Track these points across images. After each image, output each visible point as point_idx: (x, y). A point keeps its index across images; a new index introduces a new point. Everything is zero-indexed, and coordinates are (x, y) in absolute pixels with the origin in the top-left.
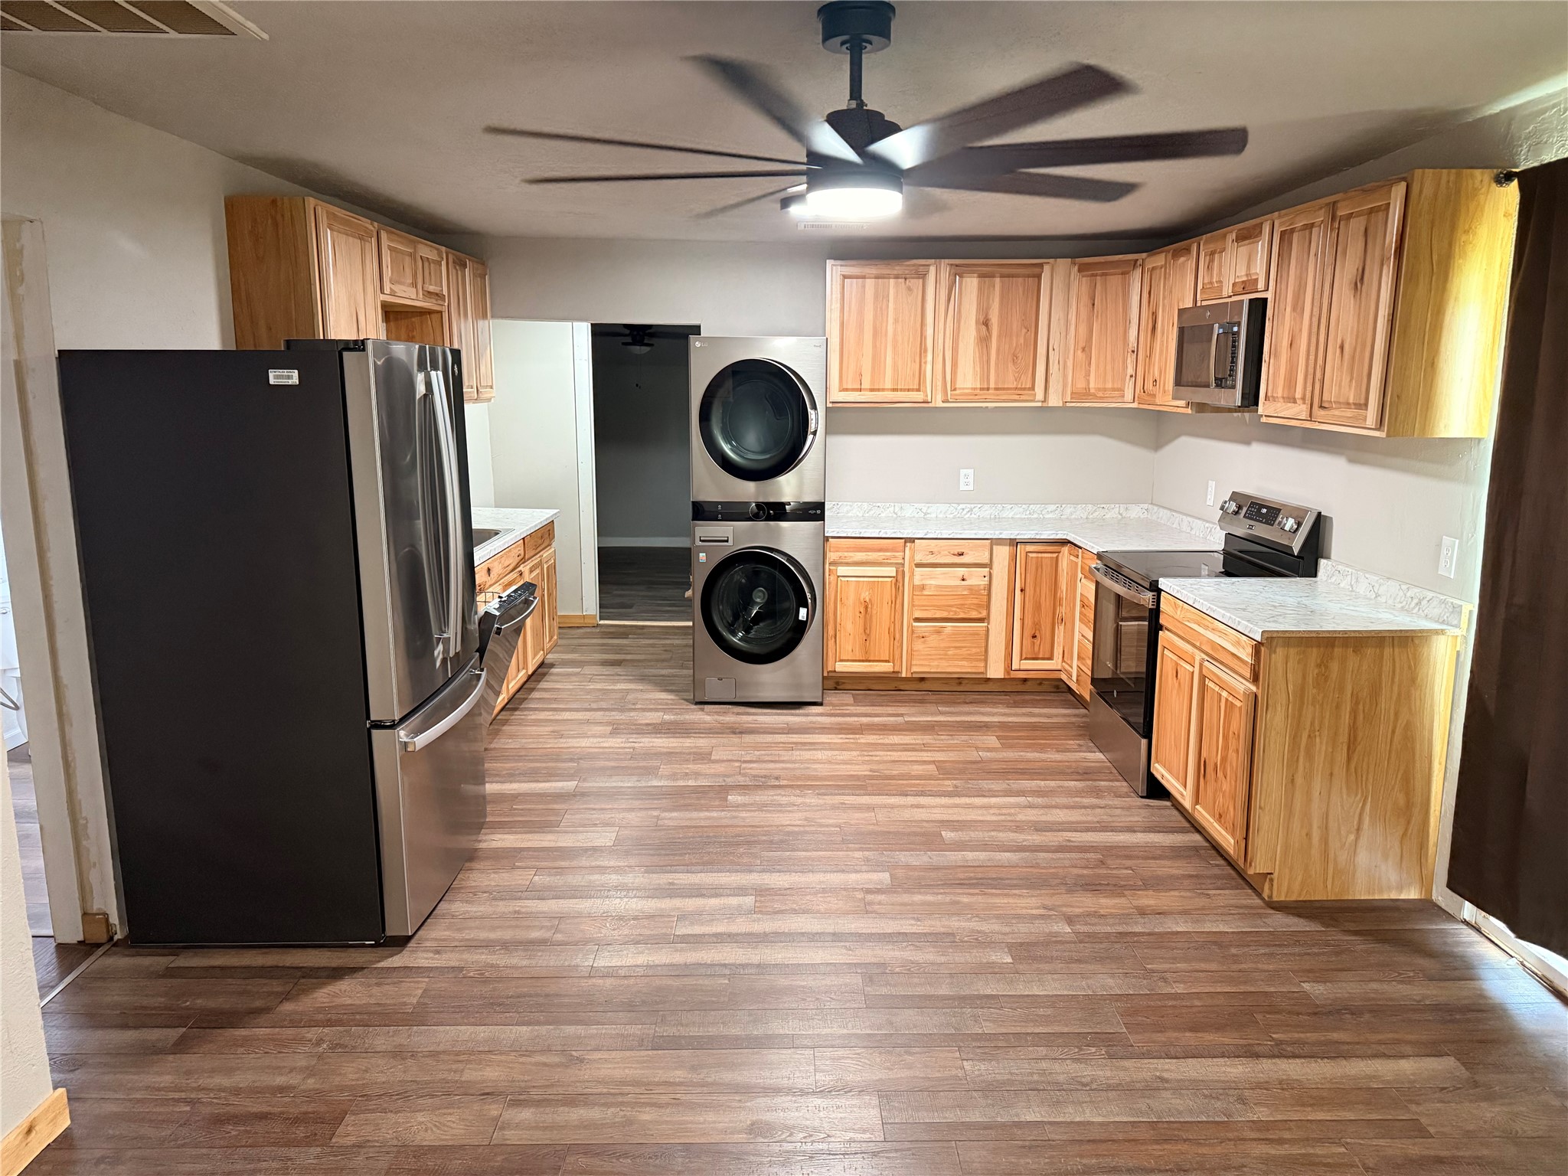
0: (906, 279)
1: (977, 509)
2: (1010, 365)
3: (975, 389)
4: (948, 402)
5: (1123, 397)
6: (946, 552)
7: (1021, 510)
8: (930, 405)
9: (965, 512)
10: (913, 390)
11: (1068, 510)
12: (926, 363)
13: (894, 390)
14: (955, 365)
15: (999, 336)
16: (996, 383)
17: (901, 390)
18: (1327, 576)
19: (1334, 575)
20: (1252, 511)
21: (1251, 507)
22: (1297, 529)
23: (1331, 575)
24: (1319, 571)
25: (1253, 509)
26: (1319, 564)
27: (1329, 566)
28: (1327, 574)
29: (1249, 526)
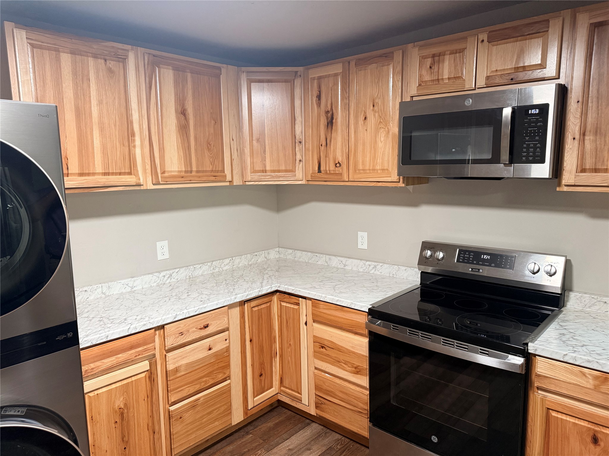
0: (106, 60)
1: (175, 274)
2: (206, 152)
3: (180, 172)
4: (159, 184)
5: (295, 176)
6: (194, 329)
7: (207, 267)
8: (142, 188)
9: (166, 278)
10: (125, 174)
11: (237, 260)
12: (134, 147)
13: (105, 174)
14: (162, 150)
15: (195, 126)
16: (197, 166)
17: (113, 174)
18: (583, 305)
19: (596, 305)
20: (466, 257)
21: (462, 254)
22: (555, 273)
23: (590, 305)
24: (567, 301)
25: (466, 256)
26: (567, 296)
27: (585, 298)
28: (582, 304)
29: (472, 269)
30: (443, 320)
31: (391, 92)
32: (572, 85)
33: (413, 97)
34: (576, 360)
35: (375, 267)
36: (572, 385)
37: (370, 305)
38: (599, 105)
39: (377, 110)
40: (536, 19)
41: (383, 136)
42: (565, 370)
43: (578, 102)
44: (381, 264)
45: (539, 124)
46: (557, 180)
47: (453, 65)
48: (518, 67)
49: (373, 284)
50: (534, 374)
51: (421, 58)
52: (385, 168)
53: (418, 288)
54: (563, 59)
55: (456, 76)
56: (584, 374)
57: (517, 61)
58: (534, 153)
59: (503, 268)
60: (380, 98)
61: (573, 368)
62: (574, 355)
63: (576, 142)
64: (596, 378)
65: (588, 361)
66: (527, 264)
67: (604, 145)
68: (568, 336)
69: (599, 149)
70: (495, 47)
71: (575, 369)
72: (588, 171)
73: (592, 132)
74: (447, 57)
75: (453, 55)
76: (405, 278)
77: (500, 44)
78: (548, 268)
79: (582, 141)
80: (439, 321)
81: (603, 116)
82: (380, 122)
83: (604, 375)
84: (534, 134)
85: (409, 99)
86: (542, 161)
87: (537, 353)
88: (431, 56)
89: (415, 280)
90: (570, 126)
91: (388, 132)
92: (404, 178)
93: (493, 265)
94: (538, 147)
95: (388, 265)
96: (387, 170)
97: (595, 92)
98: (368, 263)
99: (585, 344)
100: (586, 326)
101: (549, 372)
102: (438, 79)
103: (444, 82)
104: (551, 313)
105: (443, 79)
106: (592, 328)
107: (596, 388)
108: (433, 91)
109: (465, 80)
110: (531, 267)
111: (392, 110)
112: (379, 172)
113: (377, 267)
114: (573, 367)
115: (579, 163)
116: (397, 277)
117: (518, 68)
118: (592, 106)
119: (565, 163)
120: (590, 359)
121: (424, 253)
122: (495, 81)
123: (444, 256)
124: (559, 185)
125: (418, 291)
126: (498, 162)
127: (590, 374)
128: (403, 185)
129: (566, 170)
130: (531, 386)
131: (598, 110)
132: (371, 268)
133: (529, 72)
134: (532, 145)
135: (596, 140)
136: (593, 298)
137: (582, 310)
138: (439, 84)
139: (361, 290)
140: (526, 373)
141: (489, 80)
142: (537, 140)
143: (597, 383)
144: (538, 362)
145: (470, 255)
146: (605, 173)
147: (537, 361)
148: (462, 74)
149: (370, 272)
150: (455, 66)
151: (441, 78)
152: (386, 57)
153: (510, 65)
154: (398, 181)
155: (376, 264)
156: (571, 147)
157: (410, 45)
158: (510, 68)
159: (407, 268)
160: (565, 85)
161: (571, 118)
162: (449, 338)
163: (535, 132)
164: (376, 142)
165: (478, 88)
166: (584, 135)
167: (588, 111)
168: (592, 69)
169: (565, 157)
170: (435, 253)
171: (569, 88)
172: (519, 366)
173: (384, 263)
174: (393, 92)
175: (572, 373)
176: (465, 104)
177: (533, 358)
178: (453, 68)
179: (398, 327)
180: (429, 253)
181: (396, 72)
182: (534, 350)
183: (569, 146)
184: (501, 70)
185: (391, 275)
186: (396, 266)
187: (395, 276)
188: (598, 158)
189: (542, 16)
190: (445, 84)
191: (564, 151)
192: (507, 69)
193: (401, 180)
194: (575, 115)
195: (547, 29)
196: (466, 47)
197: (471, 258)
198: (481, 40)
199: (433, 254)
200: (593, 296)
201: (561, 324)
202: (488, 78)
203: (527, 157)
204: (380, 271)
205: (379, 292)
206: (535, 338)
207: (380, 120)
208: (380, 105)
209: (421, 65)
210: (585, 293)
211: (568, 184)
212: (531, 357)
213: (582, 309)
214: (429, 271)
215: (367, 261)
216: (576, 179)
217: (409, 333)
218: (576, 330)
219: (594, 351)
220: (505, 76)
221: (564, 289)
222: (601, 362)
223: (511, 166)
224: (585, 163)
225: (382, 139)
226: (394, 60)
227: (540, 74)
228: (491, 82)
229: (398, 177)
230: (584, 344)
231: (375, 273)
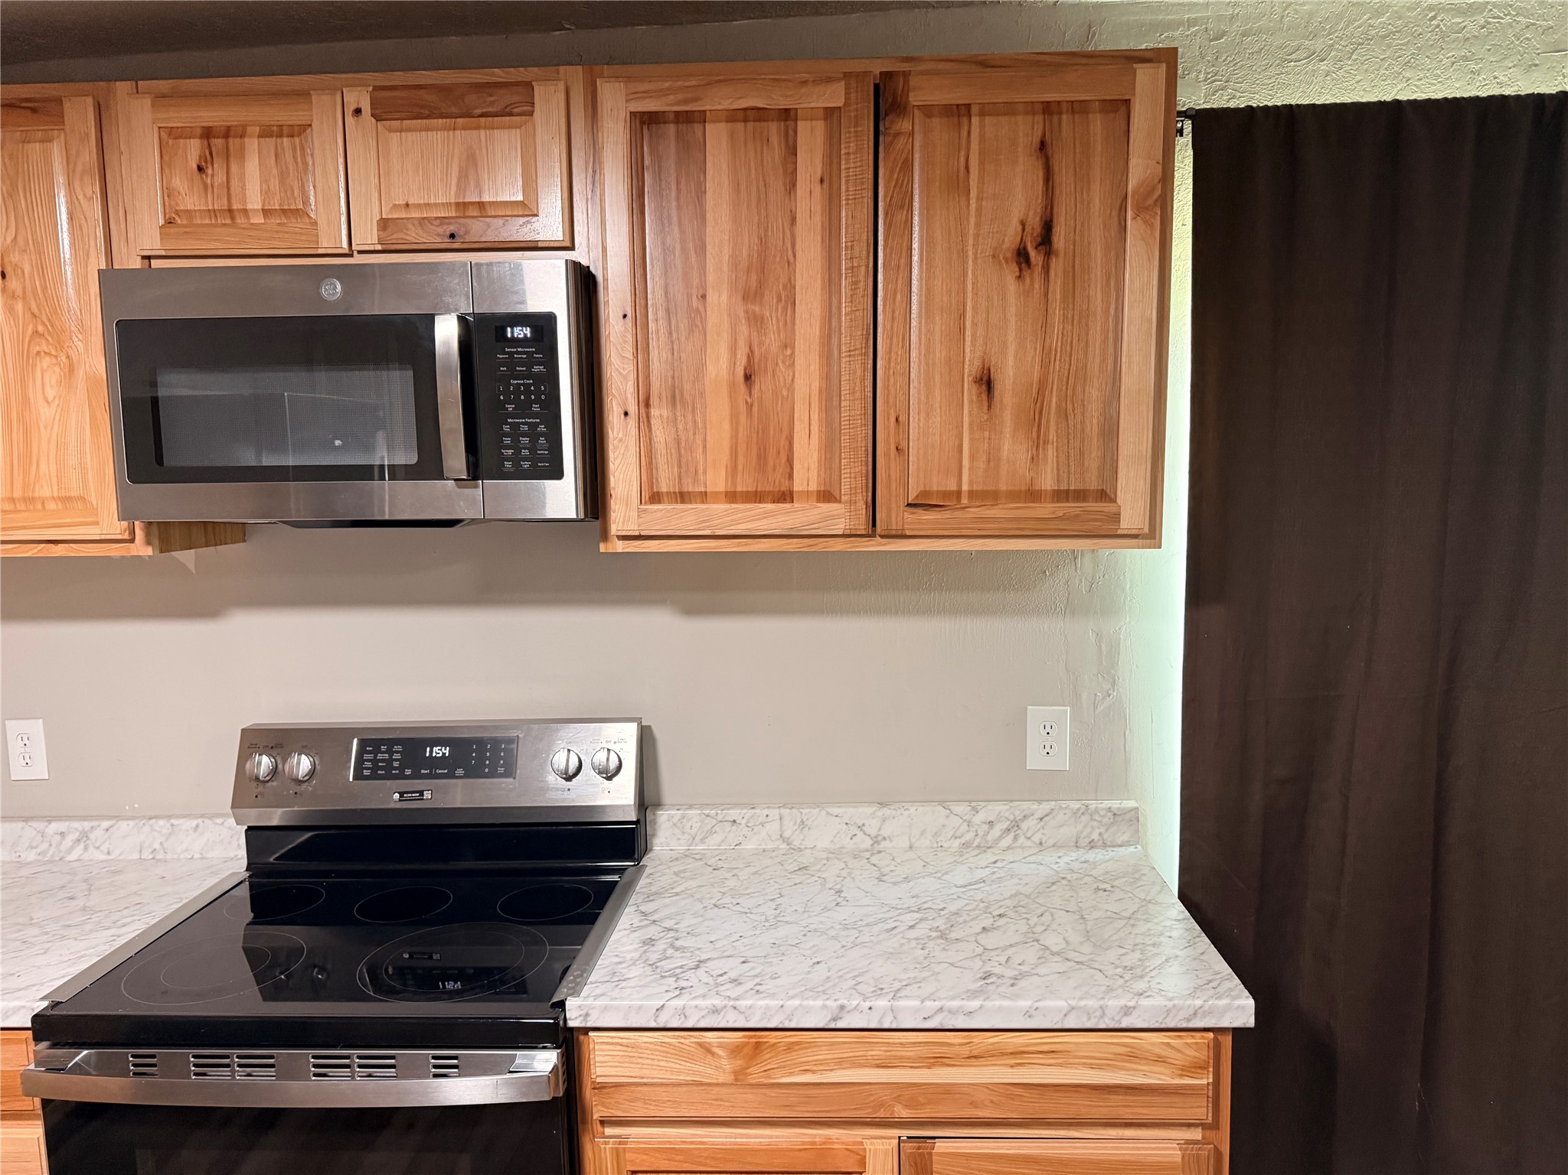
18: (689, 840)
19: (715, 832)
20: (382, 761)
21: (369, 752)
22: (619, 768)
23: (703, 834)
24: (654, 835)
25: (380, 756)
26: (651, 822)
27: (691, 819)
28: (687, 836)
29: (401, 794)
30: (329, 966)
31: (66, 235)
32: (605, 269)
33: (149, 258)
34: (686, 1017)
35: (84, 836)
36: (685, 1089)
37: (43, 999)
38: (673, 328)
39: (19, 292)
40: (499, 75)
41: (54, 381)
42: (664, 1052)
43: (625, 316)
44: (105, 824)
45: (536, 369)
46: (597, 524)
47: (275, 171)
48: (464, 203)
49: (74, 903)
50: (590, 1083)
51: (164, 135)
52: (74, 493)
53: (241, 882)
54: (578, 198)
55: (286, 207)
56: (707, 1049)
57: (461, 188)
58: (533, 449)
59: (486, 776)
60: (25, 251)
61: (682, 1040)
62: (679, 1003)
63: (632, 421)
64: (735, 1051)
65: (713, 1012)
66: (548, 756)
67: (694, 434)
68: (661, 945)
69: (683, 444)
70: (395, 136)
71: (686, 1041)
72: (665, 498)
73: (664, 397)
74: (252, 144)
75: (271, 141)
76: (197, 856)
77: (408, 130)
78: (601, 757)
79: (645, 419)
80: (318, 973)
81: (683, 357)
82: (36, 332)
83: (751, 1037)
84: (528, 397)
85: (137, 264)
86: (557, 473)
87: (589, 1025)
88: (199, 131)
89: (232, 855)
90: (613, 381)
91: (71, 369)
92: (148, 525)
93: (460, 772)
94: (542, 434)
95: (132, 823)
96: (83, 499)
97: (660, 293)
98: (54, 827)
99: (704, 957)
100: (700, 900)
101: (626, 1070)
102: (230, 211)
103: (252, 222)
104: (620, 877)
105: (245, 211)
106: (713, 901)
107: (739, 1078)
108: (218, 245)
109: (316, 223)
110: (560, 760)
111: (78, 293)
112: (51, 506)
113: (92, 836)
114: (682, 1037)
115: (644, 478)
116: (169, 856)
117: (465, 205)
118: (657, 331)
119: (612, 479)
120: (718, 1002)
121: (248, 765)
122: (408, 238)
123: (314, 765)
124: (605, 535)
125: (244, 891)
126: (440, 476)
127: (721, 1046)
128: (149, 551)
129: (616, 496)
130: (584, 1121)
131: (672, 342)
132: (68, 842)
133: (496, 220)
134: (526, 428)
135: (676, 419)
136: (708, 816)
137: (687, 853)
138: (233, 224)
139: (15, 940)
140: (567, 1092)
141: (389, 230)
142: (537, 413)
143: (739, 1063)
144: (596, 1047)
145: (390, 752)
146: (703, 502)
147: (591, 1046)
148: (306, 202)
149: (70, 858)
150: (283, 176)
151: (240, 207)
152: (34, 110)
153: (443, 194)
154: (126, 536)
155: (87, 825)
156: (620, 436)
157: (122, 88)
158: (443, 204)
159: (200, 821)
160: (588, 267)
161: (612, 359)
162: (335, 1047)
163: (527, 392)
164: (26, 402)
165: (360, 252)
166: (647, 405)
167: (650, 341)
168: (647, 232)
169: (611, 464)
170: (284, 761)
171: (600, 279)
172: (546, 1079)
173: (118, 818)
174: (72, 234)
175: (680, 1053)
176: (319, 295)
177: (582, 1037)
178: (274, 183)
179: (153, 1056)
180: (265, 762)
181: (79, 168)
182: (582, 1018)
183: (618, 434)
184: (419, 206)
185: (146, 855)
186: (161, 822)
187: (160, 856)
188: (683, 465)
189: (512, 69)
190: (255, 227)
191: (606, 446)
192: (436, 205)
193: (139, 534)
194: (620, 351)
195: (529, 108)
196: (309, 123)
197: (396, 760)
198: (353, 107)
199: (280, 766)
200: (707, 812)
201: (643, 908)
202: (384, 224)
203: (516, 459)
204: (104, 848)
205: (92, 931)
206: (581, 976)
207: (36, 326)
208: (26, 275)
209: (166, 158)
210: (691, 807)
211: (624, 533)
212: (578, 1038)
213: (688, 850)
214: (275, 822)
215: (50, 822)
216: (640, 520)
217: (195, 1065)
218: (679, 917)
219: (725, 973)
220: (432, 224)
221: (643, 805)
222: (743, 1003)
223: (476, 487)
224: (657, 479)
225: (51, 393)
226: (67, 127)
227: (525, 230)
228: (394, 236)
229: (125, 524)
230: (702, 959)
231: (86, 856)
